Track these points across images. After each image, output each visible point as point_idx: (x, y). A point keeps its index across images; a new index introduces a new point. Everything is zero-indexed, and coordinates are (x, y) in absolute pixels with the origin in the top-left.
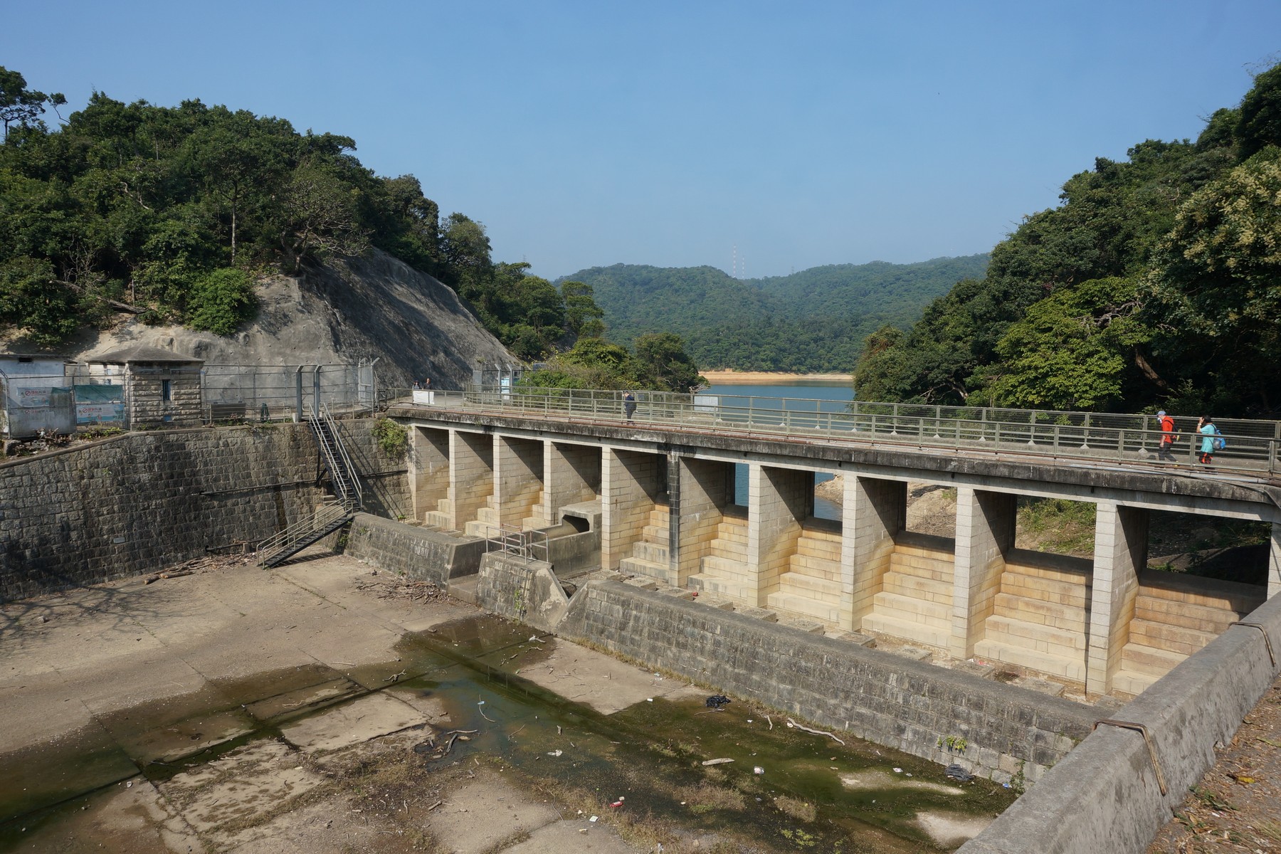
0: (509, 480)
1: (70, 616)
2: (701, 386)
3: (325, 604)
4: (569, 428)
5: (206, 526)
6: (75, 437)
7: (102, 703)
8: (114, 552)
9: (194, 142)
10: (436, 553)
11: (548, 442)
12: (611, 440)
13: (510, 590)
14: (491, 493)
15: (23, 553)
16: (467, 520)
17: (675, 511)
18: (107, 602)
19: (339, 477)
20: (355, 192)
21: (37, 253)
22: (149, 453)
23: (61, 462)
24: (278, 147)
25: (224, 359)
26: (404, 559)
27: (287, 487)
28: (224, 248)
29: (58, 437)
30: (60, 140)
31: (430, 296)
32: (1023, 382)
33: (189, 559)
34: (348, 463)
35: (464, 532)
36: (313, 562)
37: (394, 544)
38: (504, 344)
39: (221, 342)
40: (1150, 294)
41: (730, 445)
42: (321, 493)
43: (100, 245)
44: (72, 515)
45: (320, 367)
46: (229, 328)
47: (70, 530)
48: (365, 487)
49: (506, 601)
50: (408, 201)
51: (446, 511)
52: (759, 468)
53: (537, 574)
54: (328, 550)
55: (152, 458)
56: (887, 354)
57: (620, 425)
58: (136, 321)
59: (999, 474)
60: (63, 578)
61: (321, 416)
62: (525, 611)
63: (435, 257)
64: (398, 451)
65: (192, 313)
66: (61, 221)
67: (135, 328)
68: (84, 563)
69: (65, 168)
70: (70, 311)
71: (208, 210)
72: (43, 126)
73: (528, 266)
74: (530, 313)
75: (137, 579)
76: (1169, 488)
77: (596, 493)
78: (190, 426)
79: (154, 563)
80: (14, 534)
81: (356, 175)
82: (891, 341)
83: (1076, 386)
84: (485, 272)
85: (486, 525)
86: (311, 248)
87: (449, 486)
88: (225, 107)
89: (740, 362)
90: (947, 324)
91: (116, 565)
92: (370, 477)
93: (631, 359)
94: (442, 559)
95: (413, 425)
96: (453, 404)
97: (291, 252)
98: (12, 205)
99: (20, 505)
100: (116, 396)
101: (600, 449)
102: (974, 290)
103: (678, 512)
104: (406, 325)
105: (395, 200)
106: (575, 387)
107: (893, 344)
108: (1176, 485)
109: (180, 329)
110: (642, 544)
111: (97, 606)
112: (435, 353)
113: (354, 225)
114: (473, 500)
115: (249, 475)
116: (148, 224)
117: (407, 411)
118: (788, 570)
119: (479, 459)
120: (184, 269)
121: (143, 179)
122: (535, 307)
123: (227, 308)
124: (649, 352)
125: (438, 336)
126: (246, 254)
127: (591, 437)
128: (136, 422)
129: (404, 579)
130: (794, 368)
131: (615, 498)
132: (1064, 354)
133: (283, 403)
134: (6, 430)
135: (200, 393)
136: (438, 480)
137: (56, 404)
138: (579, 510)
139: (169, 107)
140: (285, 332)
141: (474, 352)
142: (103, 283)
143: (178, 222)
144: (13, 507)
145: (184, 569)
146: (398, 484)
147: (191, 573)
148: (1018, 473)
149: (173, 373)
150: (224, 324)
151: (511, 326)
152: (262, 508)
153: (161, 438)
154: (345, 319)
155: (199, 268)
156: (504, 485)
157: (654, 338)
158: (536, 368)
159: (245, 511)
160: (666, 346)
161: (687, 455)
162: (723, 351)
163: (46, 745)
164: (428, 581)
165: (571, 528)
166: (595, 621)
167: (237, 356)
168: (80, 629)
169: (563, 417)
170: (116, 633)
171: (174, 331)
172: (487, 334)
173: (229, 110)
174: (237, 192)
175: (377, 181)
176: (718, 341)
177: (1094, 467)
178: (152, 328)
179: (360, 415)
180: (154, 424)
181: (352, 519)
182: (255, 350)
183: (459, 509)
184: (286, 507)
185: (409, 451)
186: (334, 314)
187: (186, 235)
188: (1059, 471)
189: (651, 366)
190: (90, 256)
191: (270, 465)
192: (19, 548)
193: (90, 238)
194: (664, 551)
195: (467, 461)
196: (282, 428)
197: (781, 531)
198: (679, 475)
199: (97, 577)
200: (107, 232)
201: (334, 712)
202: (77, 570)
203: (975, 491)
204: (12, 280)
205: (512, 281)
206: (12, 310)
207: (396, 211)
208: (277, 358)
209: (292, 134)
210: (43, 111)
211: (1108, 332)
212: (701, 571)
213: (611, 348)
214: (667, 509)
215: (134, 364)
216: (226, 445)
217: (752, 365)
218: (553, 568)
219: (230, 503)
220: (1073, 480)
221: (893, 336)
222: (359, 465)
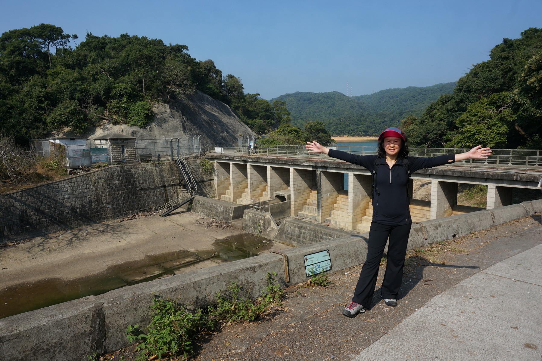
0: (254, 182)
1: (94, 234)
2: (333, 143)
3: (185, 229)
4: (277, 160)
5: (140, 201)
6: (92, 168)
7: (110, 262)
8: (107, 211)
9: (127, 51)
10: (226, 210)
11: (269, 166)
12: (293, 165)
13: (255, 223)
14: (247, 187)
15: (77, 211)
16: (238, 198)
17: (319, 193)
18: (107, 228)
19: (188, 182)
20: (189, 68)
21: (72, 98)
22: (118, 173)
23: (88, 177)
24: (158, 51)
25: (142, 137)
26: (214, 213)
27: (168, 186)
28: (141, 94)
29: (86, 168)
30: (77, 53)
31: (220, 109)
32: (465, 138)
33: (134, 213)
34: (191, 176)
35: (237, 203)
36: (180, 214)
37: (210, 207)
38: (250, 128)
39: (141, 130)
40: (514, 99)
41: (341, 166)
42: (181, 189)
43: (95, 94)
44: (92, 197)
45: (179, 139)
46: (144, 125)
47: (92, 202)
48: (198, 186)
49: (254, 228)
50: (209, 70)
51: (229, 195)
52: (352, 175)
53: (266, 217)
54: (185, 210)
55: (119, 175)
56: (411, 128)
57: (297, 159)
58: (109, 123)
59: (448, 175)
60: (90, 220)
61: (180, 158)
62: (261, 232)
63: (221, 93)
64: (210, 172)
65: (129, 119)
66: (80, 85)
67: (109, 126)
68: (97, 215)
69: (79, 64)
70: (85, 121)
71: (134, 79)
72: (70, 48)
73: (259, 95)
74: (260, 115)
75: (116, 221)
76: (517, 178)
77: (288, 187)
78: (132, 163)
79: (122, 215)
80: (73, 204)
81: (189, 61)
82: (413, 121)
83: (487, 139)
84: (241, 98)
85: (245, 200)
86: (173, 92)
87: (230, 185)
88: (137, 36)
89: (350, 133)
90: (436, 114)
91: (108, 216)
92: (199, 182)
93: (302, 132)
94: (229, 213)
95: (216, 161)
96: (231, 153)
97: (166, 94)
98: (62, 80)
99: (75, 193)
100: (105, 152)
101: (289, 169)
102: (448, 99)
103: (321, 193)
104: (211, 121)
105: (205, 70)
106: (279, 144)
107: (413, 123)
108: (520, 177)
109: (126, 126)
110: (307, 206)
111: (103, 230)
112: (222, 132)
113: (190, 82)
114: (240, 190)
115: (154, 182)
116: (112, 85)
117: (213, 156)
118: (365, 215)
119: (242, 174)
120: (126, 102)
121: (109, 67)
122: (262, 112)
123: (143, 117)
124: (310, 129)
125: (223, 125)
126: (149, 95)
127: (285, 164)
128: (113, 162)
129: (214, 220)
130: (374, 134)
131: (296, 188)
132: (482, 125)
133: (165, 153)
134: (68, 166)
135: (135, 150)
136: (226, 183)
137: (85, 156)
138: (281, 193)
139: (116, 37)
140: (165, 126)
141: (238, 131)
142: (96, 109)
143: (123, 84)
144: (72, 194)
145: (132, 217)
146: (210, 185)
147: (135, 219)
148: (456, 174)
149: (125, 143)
150: (142, 123)
151: (252, 120)
152: (160, 194)
153: (122, 168)
154: (187, 120)
155: (132, 102)
156: (252, 184)
157: (312, 123)
158: (263, 137)
159: (153, 195)
160: (317, 126)
161: (324, 170)
162: (343, 128)
163: (94, 275)
164: (224, 221)
165: (279, 200)
166: (288, 234)
167: (147, 136)
168: (99, 238)
169: (274, 156)
170: (112, 239)
171: (123, 127)
172: (243, 124)
173: (139, 37)
174: (144, 71)
175: (197, 63)
176: (340, 124)
177: (487, 171)
178: (115, 126)
179: (195, 158)
180: (119, 163)
181: (193, 198)
182: (154, 133)
183: (235, 194)
184: (168, 194)
185: (214, 171)
186: (183, 118)
187: (126, 89)
188: (472, 173)
189: (311, 135)
190: (91, 98)
191: (162, 178)
192: (75, 209)
193: (91, 92)
194: (315, 209)
195: (237, 175)
196: (166, 163)
197: (362, 199)
198: (321, 178)
199: (102, 220)
200: (97, 89)
201: (192, 266)
202: (95, 217)
203: (438, 181)
204: (64, 109)
205: (252, 101)
206: (65, 120)
207: (205, 75)
208: (162, 136)
209: (164, 46)
210: (69, 42)
211: (501, 116)
212: (330, 216)
213: (294, 128)
214: (316, 192)
215: (112, 140)
216: (146, 170)
217: (355, 134)
218: (272, 215)
219: (148, 192)
220: (478, 176)
221: (413, 120)
222: (195, 177)
